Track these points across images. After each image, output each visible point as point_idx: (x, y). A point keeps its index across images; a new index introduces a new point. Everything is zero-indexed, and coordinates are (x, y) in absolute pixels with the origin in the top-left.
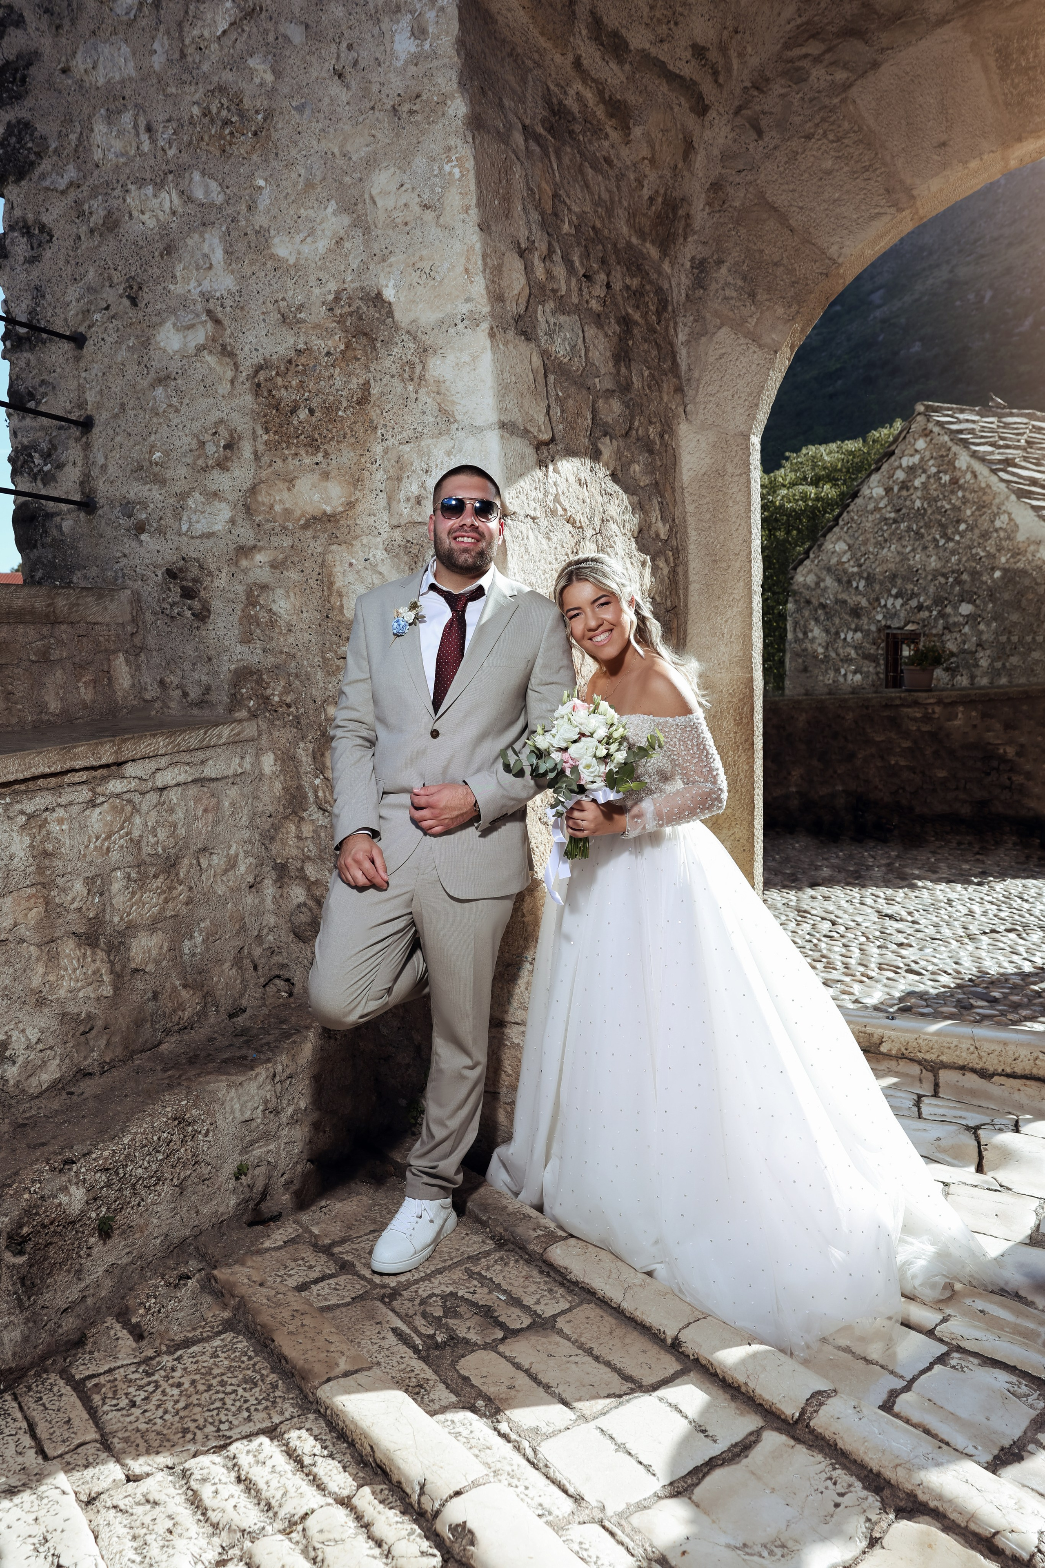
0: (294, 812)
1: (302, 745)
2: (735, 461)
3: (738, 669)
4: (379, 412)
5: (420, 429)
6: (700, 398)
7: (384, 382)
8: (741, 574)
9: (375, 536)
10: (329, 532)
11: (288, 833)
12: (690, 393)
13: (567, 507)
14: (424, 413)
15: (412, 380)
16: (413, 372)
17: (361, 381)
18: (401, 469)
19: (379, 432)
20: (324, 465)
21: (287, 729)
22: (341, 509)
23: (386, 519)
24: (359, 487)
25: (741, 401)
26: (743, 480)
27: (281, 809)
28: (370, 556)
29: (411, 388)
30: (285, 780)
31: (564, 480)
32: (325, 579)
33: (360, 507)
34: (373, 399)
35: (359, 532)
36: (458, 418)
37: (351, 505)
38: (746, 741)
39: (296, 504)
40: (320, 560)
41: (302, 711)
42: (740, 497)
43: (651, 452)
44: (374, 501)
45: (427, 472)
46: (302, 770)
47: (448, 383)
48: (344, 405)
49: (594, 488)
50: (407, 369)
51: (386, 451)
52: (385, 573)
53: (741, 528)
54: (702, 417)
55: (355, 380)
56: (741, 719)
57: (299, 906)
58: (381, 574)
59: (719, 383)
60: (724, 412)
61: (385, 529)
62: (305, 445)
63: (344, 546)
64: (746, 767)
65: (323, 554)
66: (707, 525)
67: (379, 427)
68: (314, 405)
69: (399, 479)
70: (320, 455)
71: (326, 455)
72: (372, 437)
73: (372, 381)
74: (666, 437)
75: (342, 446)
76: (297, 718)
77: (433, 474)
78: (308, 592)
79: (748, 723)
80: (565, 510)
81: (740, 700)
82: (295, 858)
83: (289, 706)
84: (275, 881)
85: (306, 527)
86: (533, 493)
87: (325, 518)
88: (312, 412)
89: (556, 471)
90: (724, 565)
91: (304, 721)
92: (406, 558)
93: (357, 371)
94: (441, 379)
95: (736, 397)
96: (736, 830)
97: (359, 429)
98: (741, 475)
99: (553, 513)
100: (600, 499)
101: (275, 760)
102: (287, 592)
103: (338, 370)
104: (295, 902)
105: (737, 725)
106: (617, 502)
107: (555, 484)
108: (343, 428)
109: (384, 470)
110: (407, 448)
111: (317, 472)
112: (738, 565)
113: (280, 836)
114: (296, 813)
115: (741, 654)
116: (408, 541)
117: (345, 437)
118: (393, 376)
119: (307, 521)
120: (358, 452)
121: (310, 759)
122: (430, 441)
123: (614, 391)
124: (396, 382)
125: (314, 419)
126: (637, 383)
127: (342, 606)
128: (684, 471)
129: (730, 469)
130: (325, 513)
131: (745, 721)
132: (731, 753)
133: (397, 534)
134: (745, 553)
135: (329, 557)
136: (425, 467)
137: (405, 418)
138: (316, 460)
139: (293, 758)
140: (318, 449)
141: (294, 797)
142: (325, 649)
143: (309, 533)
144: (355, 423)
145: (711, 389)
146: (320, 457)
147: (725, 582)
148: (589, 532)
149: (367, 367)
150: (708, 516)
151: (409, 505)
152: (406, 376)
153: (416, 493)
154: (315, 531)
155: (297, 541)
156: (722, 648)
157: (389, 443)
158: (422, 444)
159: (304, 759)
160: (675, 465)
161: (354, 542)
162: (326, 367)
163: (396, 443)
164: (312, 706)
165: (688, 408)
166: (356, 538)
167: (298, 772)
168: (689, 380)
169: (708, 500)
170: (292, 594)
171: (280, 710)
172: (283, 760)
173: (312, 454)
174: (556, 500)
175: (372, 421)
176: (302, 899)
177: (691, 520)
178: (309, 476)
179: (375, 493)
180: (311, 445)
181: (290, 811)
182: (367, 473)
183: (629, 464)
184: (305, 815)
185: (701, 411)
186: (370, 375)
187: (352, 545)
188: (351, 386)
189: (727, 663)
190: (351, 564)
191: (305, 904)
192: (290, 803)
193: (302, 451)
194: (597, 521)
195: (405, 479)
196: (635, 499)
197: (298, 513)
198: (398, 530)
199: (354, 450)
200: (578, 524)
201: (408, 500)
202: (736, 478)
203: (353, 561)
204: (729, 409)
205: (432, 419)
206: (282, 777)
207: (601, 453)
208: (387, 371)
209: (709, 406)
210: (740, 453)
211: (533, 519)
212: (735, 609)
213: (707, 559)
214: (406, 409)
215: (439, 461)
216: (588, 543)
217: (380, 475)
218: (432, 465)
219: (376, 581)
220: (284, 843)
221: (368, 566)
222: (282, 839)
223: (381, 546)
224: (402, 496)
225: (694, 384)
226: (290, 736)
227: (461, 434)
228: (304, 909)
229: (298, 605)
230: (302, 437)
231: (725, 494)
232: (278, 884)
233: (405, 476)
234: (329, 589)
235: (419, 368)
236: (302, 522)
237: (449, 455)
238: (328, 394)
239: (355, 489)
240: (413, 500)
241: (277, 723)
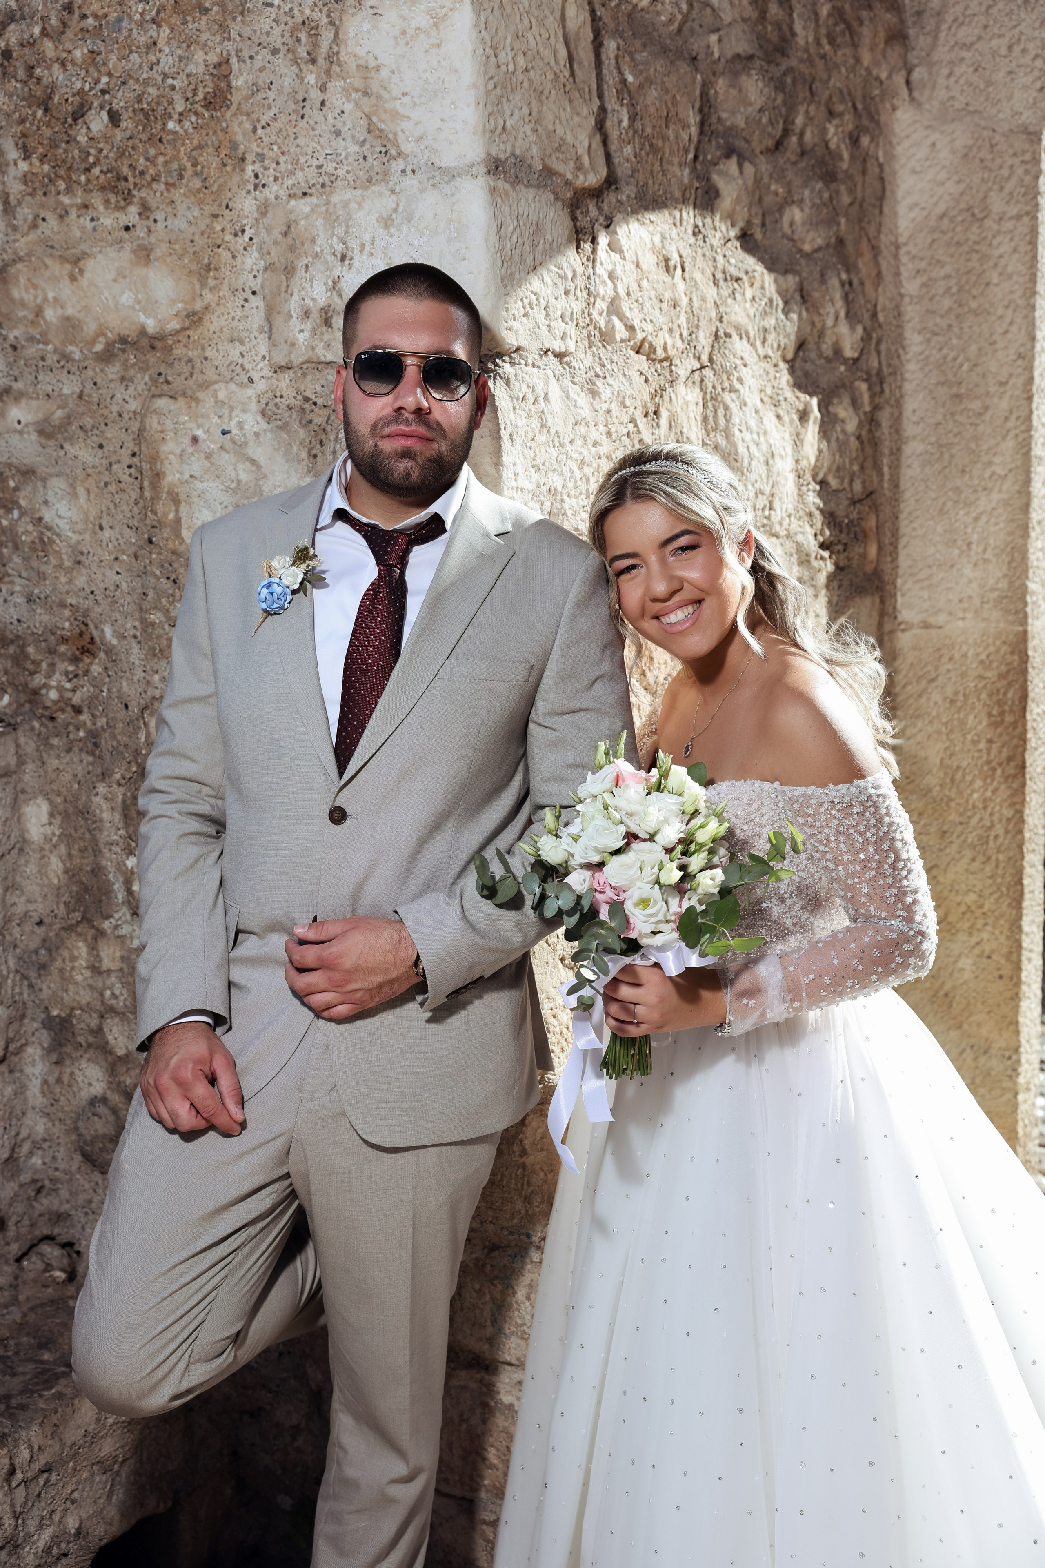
0: (86, 919)
1: (102, 788)
2: (1010, 187)
3: (996, 614)
4: (247, 126)
5: (329, 167)
6: (941, 53)
7: (258, 62)
8: (1011, 424)
9: (241, 385)
10: (152, 372)
11: (73, 958)
12: (921, 42)
13: (636, 323)
14: (338, 134)
15: (313, 61)
16: (315, 45)
17: (212, 58)
18: (292, 249)
19: (250, 169)
20: (140, 232)
21: (75, 756)
22: (175, 325)
23: (263, 350)
24: (211, 282)
26: (1024, 228)
27: (61, 910)
28: (233, 426)
29: (311, 79)
30: (70, 855)
31: (630, 265)
32: (145, 466)
33: (213, 323)
34: (235, 98)
35: (210, 374)
36: (405, 147)
37: (194, 318)
39: (87, 308)
40: (135, 426)
41: (102, 722)
42: (1015, 264)
43: (830, 179)
44: (239, 312)
45: (343, 258)
46: (103, 838)
47: (384, 72)
48: (179, 107)
49: (701, 272)
50: (303, 37)
51: (263, 210)
52: (262, 461)
53: (1015, 329)
54: (942, 94)
55: (199, 56)
56: (1002, 713)
57: (92, 1102)
58: (253, 462)
59: (983, 20)
60: (991, 83)
61: (261, 371)
62: (103, 189)
63: (181, 402)
64: (1009, 811)
65: (141, 415)
66: (944, 323)
67: (250, 158)
68: (118, 105)
69: (289, 271)
70: (133, 210)
71: (145, 210)
72: (235, 178)
73: (234, 60)
74: (867, 141)
75: (176, 194)
76: (94, 736)
77: (356, 263)
78: (112, 488)
79: (1015, 724)
80: (631, 328)
81: (1001, 676)
82: (87, 1009)
83: (77, 710)
84: (48, 1052)
85: (106, 356)
86: (561, 304)
87: (144, 342)
88: (114, 118)
89: (613, 246)
90: (977, 405)
91: (106, 742)
93: (204, 36)
94: (372, 63)
95: (1017, 49)
97: (210, 160)
98: (1019, 217)
99: (606, 337)
100: (712, 292)
101: (51, 815)
102: (73, 487)
103: (166, 32)
104: (86, 1094)
105: (994, 725)
106: (750, 294)
107: (611, 276)
108: (176, 157)
109: (260, 250)
110: (304, 206)
111: (127, 245)
112: (1005, 404)
113: (58, 964)
114: (90, 922)
115: (1003, 584)
116: (306, 399)
117: (181, 176)
118: (275, 52)
119: (110, 345)
120: (207, 210)
121: (117, 817)
122: (349, 194)
123: (750, 58)
124: (282, 62)
125: (118, 134)
126: (803, 34)
127: (178, 520)
128: (903, 209)
129: (998, 204)
130: (143, 332)
131: (1009, 718)
132: (979, 780)
133: (284, 382)
134: (1021, 383)
135: (153, 422)
136: (339, 248)
137: (301, 141)
138: (124, 219)
139: (85, 812)
140: (128, 198)
141: (86, 889)
142: (146, 605)
143: (114, 370)
144: (200, 147)
145: (968, 32)
146: (132, 214)
147: (975, 439)
148: (684, 367)
149: (223, 27)
150: (949, 303)
151: (308, 325)
152: (302, 51)
153: (322, 302)
154: (126, 367)
155: (89, 385)
156: (968, 571)
157: (268, 194)
158: (335, 199)
159: (106, 816)
160: (882, 198)
161: (200, 395)
162: (141, 24)
163: (283, 194)
164: (122, 714)
165: (917, 75)
166: (205, 386)
167: (95, 841)
168: (919, 14)
169: (949, 269)
170: (81, 491)
171: (60, 717)
172: (66, 815)
173: (118, 208)
174: (614, 308)
175: (235, 146)
176: (98, 1088)
177: (910, 312)
178: (110, 252)
179: (241, 296)
180: (113, 190)
181: (77, 916)
182: (225, 254)
183: (782, 210)
184: (106, 925)
185: (942, 81)
186: (229, 46)
187: (196, 400)
188: (191, 68)
189: (977, 601)
190: (194, 439)
191: (101, 1099)
192: (79, 900)
193: (97, 201)
194: (705, 339)
195: (300, 272)
196: (793, 280)
197: (91, 327)
198: (287, 376)
199: (200, 203)
200: (660, 354)
201: (307, 314)
202: (1010, 225)
203: (199, 433)
204: (1001, 76)
205: (353, 148)
206: (63, 849)
207: (717, 194)
208: (264, 39)
209: (960, 71)
210: (1021, 171)
211: (560, 356)
212: (996, 497)
213: (942, 392)
214: (302, 124)
215: (367, 237)
216: (681, 389)
217: (251, 260)
218: (353, 244)
219: (243, 476)
220: (66, 979)
221: (229, 445)
222: (62, 971)
223: (254, 406)
224: (294, 305)
225: (930, 24)
226: (80, 770)
227: (411, 183)
228: (97, 1107)
229: (93, 513)
230: (96, 171)
231: (985, 257)
232: (54, 1058)
233: (300, 264)
234: (154, 486)
235: (327, 33)
236: (99, 347)
237: (387, 227)
238: (146, 82)
239: (203, 285)
240: (315, 315)
241: (55, 742)
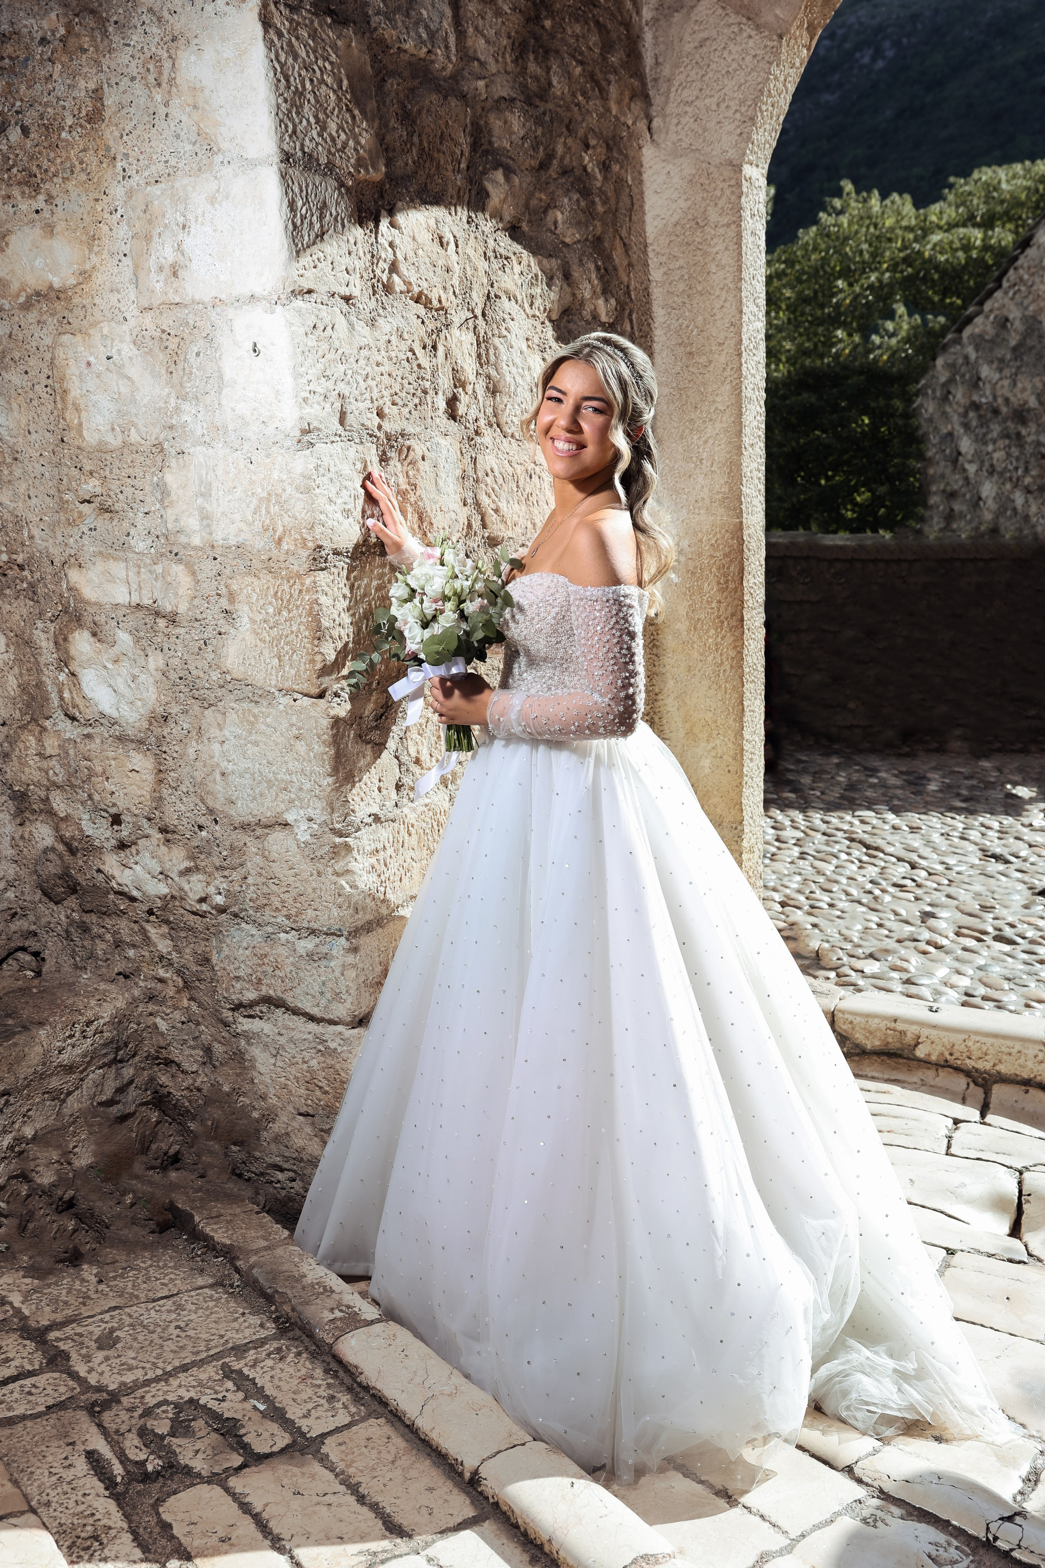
0: (34, 720)
1: (40, 624)
2: (721, 203)
3: (721, 511)
4: (117, 134)
5: (173, 162)
6: (671, 108)
7: (122, 87)
8: (726, 374)
9: (119, 323)
10: (59, 316)
11: (27, 748)
12: (657, 100)
13: (413, 280)
14: (178, 137)
15: (159, 85)
16: (160, 73)
17: (92, 86)
18: (150, 222)
19: (119, 165)
20: (46, 214)
21: (21, 601)
22: (72, 281)
23: (133, 297)
24: (96, 249)
25: (730, 113)
26: (731, 232)
27: (17, 715)
28: (113, 353)
29: (158, 98)
30: (21, 674)
31: (406, 239)
32: (57, 386)
33: (99, 279)
34: (107, 114)
35: (98, 315)
36: (224, 145)
37: (85, 275)
38: (733, 615)
39: (13, 271)
40: (49, 357)
41: (37, 575)
42: (726, 259)
43: (585, 193)
44: (116, 270)
45: (184, 227)
46: (42, 660)
47: (207, 92)
48: (69, 121)
49: (472, 249)
50: (151, 67)
51: (130, 194)
52: (135, 377)
53: (727, 305)
54: (673, 137)
55: (82, 84)
56: (727, 582)
57: (46, 851)
58: (129, 379)
59: (699, 85)
60: (705, 130)
61: (132, 312)
62: (19, 183)
63: (79, 337)
64: (732, 653)
65: (51, 348)
66: (679, 300)
67: (119, 157)
68: (27, 122)
69: (148, 238)
70: (41, 198)
71: (50, 199)
72: (110, 172)
73: (105, 86)
74: (616, 168)
75: (70, 185)
76: (32, 586)
78: (35, 403)
79: (735, 590)
80: (408, 284)
81: (726, 555)
82: (38, 785)
83: (21, 568)
84: (15, 816)
85: (27, 306)
86: (345, 261)
87: (53, 295)
88: (25, 131)
89: (393, 225)
90: (703, 360)
91: (41, 590)
92: (161, 356)
93: (85, 70)
94: (198, 85)
95: (723, 106)
96: (718, 742)
97: (90, 158)
98: (728, 225)
99: (386, 289)
100: (483, 265)
101: (7, 645)
102: (9, 403)
103: (58, 67)
104: (41, 846)
105: (722, 590)
106: (517, 269)
107: (391, 245)
108: (68, 158)
109: (128, 224)
110: (156, 190)
111: (38, 224)
112: (723, 359)
113: (17, 752)
114: (36, 721)
115: (725, 489)
116: (163, 331)
117: (72, 172)
118: (133, 79)
119: (29, 298)
120: (92, 196)
121: (52, 644)
122: (186, 181)
123: (513, 100)
124: (138, 86)
125: (29, 143)
126: (559, 85)
127: (80, 424)
128: (648, 218)
129: (713, 216)
130: (51, 287)
131: (731, 586)
132: (712, 631)
133: (148, 320)
134: (732, 343)
135: (60, 353)
136: (181, 220)
137: (153, 144)
138: (35, 206)
139: (29, 643)
140: (37, 189)
141: (33, 698)
142: (62, 488)
143: (32, 316)
144: (85, 150)
145: (688, 94)
146: (40, 202)
147: (704, 384)
148: (458, 316)
149: (98, 63)
150: (681, 286)
151: (162, 278)
152: (151, 78)
153: (171, 260)
154: (41, 313)
155: (16, 327)
156: (701, 479)
157: (132, 182)
158: (177, 185)
159: (44, 644)
160: (631, 210)
161: (91, 331)
162: (41, 62)
163: (142, 182)
164: (49, 569)
165: (656, 123)
166: (94, 325)
167: (37, 663)
168: (655, 80)
169: (681, 262)
170: (15, 406)
171: (10, 572)
172: (18, 645)
173: (30, 197)
174: (393, 268)
175: (108, 149)
176: (49, 841)
177: (657, 293)
178: (26, 229)
179: (117, 257)
180: (27, 183)
181: (28, 717)
182: (104, 228)
183: (545, 212)
184: (47, 723)
185: (673, 128)
186: (102, 76)
187: (89, 335)
188: (76, 93)
189: (707, 501)
190: (89, 364)
191: (53, 849)
192: (28, 706)
193: (16, 192)
194: (477, 298)
195: (156, 238)
196: (554, 263)
197: (15, 286)
198: (149, 315)
199: (87, 191)
200: (435, 303)
201: (161, 269)
202: (722, 231)
203: (92, 359)
204: (712, 125)
205: (189, 147)
206: (16, 670)
207: (488, 195)
208: (125, 70)
209: (684, 121)
210: (728, 192)
211: (347, 299)
212: (718, 425)
213: (680, 350)
214: (154, 131)
215: (200, 211)
216: (455, 332)
217: (123, 231)
218: (190, 216)
219: (123, 390)
220: (23, 764)
221: (112, 367)
222: (19, 757)
223: (128, 338)
224: (152, 263)
225: (663, 87)
226: (25, 612)
227: (227, 171)
228: (51, 856)
229: (24, 421)
230: (15, 170)
231: (706, 254)
232: (18, 821)
233: (155, 233)
234: (63, 400)
235: (167, 64)
236: (22, 299)
237: (212, 204)
238: (47, 105)
239: (90, 251)
240: (167, 270)
241: (8, 592)
